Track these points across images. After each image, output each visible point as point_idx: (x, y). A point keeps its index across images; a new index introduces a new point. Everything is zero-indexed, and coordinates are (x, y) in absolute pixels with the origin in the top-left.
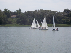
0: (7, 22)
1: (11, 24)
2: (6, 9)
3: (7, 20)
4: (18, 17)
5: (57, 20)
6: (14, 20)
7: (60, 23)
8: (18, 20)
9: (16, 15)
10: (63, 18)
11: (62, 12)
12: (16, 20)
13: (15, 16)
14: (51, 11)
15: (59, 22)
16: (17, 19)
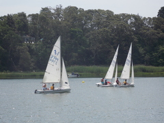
7: (151, 63)
11: (154, 18)
14: (109, 13)
15: (147, 57)
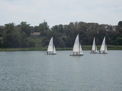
0: (28, 44)
1: (34, 47)
2: (23, 22)
3: (27, 41)
4: (43, 34)
5: (109, 39)
6: (38, 39)
7: (114, 44)
8: (44, 40)
9: (39, 32)
10: (118, 35)
12: (41, 40)
13: (39, 34)
14: (97, 24)
15: (112, 42)
16: (43, 38)
